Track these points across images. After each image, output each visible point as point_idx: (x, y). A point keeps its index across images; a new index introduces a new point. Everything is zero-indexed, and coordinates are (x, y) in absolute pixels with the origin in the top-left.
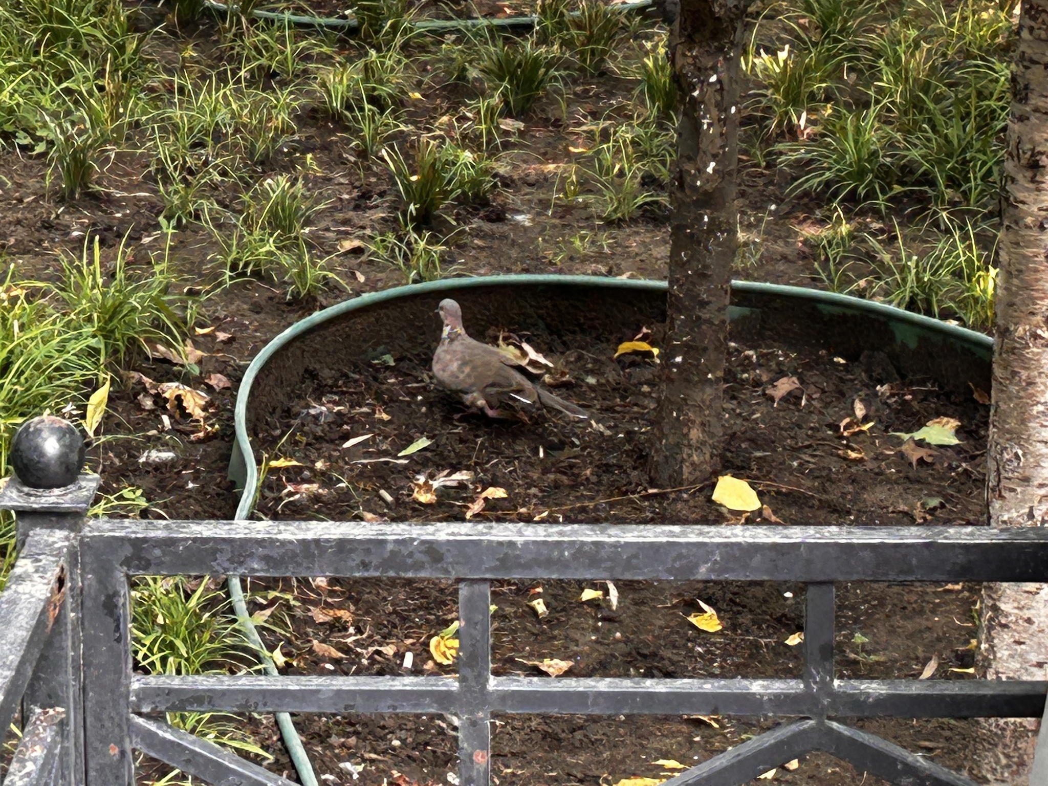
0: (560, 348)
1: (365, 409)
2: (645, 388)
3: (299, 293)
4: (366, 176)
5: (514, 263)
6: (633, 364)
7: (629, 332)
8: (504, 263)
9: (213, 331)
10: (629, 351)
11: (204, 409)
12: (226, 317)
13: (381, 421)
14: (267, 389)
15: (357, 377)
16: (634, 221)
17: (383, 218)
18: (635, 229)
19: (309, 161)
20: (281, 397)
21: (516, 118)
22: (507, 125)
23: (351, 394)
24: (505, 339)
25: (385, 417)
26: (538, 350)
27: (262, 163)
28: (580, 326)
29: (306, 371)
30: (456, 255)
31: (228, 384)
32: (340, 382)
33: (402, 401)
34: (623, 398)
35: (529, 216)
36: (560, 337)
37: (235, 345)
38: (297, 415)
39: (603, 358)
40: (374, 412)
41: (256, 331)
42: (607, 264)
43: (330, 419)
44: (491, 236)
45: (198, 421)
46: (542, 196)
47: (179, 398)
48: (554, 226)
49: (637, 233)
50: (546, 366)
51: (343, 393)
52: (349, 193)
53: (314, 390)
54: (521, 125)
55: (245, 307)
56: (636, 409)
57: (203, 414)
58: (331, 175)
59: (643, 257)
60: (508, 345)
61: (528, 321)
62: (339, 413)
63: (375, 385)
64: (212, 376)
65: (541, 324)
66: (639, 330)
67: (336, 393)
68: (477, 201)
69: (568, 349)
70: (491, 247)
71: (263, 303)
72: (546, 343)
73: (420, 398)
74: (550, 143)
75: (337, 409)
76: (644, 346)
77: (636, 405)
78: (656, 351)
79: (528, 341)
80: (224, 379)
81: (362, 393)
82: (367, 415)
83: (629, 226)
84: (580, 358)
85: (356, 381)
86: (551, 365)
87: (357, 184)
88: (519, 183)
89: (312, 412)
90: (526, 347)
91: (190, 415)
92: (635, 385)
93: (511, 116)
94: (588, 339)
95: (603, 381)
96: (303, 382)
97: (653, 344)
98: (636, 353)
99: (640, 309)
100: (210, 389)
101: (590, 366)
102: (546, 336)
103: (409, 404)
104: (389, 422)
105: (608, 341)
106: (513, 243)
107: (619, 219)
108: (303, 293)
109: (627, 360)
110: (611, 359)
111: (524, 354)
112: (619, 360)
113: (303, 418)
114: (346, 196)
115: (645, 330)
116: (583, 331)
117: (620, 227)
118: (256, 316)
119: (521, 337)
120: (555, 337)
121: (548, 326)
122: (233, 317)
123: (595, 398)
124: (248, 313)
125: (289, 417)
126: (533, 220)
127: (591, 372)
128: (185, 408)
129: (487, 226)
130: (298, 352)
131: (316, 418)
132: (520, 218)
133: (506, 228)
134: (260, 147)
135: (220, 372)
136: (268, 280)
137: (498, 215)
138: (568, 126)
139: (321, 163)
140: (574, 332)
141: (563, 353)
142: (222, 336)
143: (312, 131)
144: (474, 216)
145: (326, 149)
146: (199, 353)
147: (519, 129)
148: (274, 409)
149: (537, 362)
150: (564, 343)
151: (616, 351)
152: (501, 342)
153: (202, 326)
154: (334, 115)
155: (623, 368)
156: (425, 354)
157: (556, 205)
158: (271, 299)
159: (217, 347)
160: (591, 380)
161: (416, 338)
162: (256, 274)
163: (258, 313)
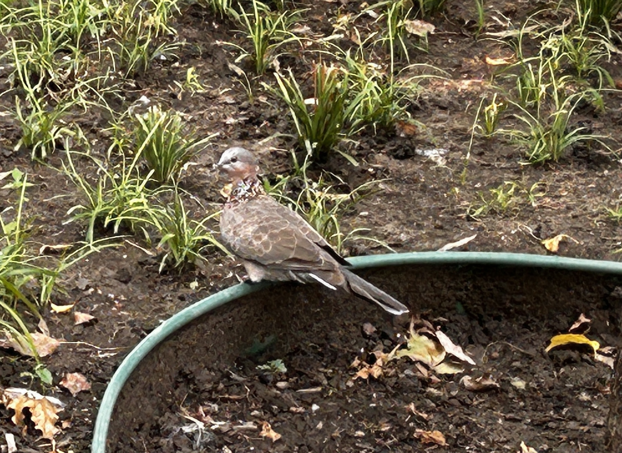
0: (483, 339)
1: (250, 425)
2: (584, 396)
3: (174, 260)
4: (255, 94)
5: (425, 218)
6: (569, 362)
7: (564, 321)
8: (414, 217)
9: (72, 309)
10: (563, 343)
11: (58, 424)
12: (88, 287)
13: (268, 439)
14: (134, 402)
15: (241, 379)
16: (563, 161)
17: (273, 153)
18: (566, 172)
19: (189, 76)
20: (149, 410)
21: (426, 20)
22: (415, 27)
23: (233, 401)
24: (417, 327)
25: (274, 436)
26: (457, 341)
27: (136, 76)
28: (506, 311)
29: (181, 373)
30: (358, 206)
31: (87, 386)
32: (221, 386)
33: (293, 413)
34: (558, 409)
35: (442, 152)
36: (481, 323)
37: (97, 328)
38: (168, 433)
39: (532, 352)
40: (260, 428)
41: (123, 308)
42: (535, 220)
43: (207, 439)
44: (398, 179)
45: (48, 441)
46: (457, 125)
47: (27, 412)
48: (471, 167)
49: (569, 178)
50: (466, 363)
51: (225, 400)
52: (235, 116)
53: (190, 397)
54: (431, 28)
55: (111, 273)
56: (572, 425)
57: (55, 430)
58: (214, 93)
59: (577, 211)
60: (421, 334)
61: (445, 304)
62: (218, 432)
63: (262, 390)
64: (69, 376)
65: (460, 307)
66: (576, 318)
67: (214, 401)
68: (383, 132)
69: (491, 340)
70: (398, 195)
71: (132, 270)
72: (464, 331)
73: (315, 407)
74: (463, 52)
75: (217, 425)
76: (581, 339)
77: (574, 419)
78: (595, 345)
79: (444, 330)
80: (83, 379)
81: (245, 399)
82: (251, 432)
83: (557, 169)
84: (505, 351)
85: (239, 385)
86: (471, 362)
87: (244, 104)
88: (429, 105)
89: (187, 429)
90: (441, 336)
91: (40, 432)
92: (571, 391)
93: (419, 18)
94: (515, 326)
95: (533, 385)
96: (176, 388)
97: (591, 335)
98: (572, 346)
99: (578, 293)
100: (65, 393)
101: (517, 364)
102: (464, 322)
103: (302, 418)
104: (279, 441)
105: (538, 329)
106: (424, 189)
107: (547, 161)
108: (179, 261)
109: (563, 356)
110: (543, 355)
111: (439, 347)
112: (551, 356)
113: (176, 437)
114: (230, 121)
115: (583, 319)
116: (509, 316)
117: (548, 169)
118: (124, 286)
119: (435, 324)
120: (475, 323)
121: (467, 311)
122: (96, 287)
123: (523, 408)
124: (114, 282)
125: (158, 435)
126: (446, 157)
127: (517, 372)
128: (34, 424)
129: (394, 165)
130: (171, 352)
131: (191, 437)
132: (431, 154)
133: (417, 167)
134: (134, 57)
135: (78, 371)
136: (139, 237)
137: (406, 151)
138: (484, 30)
139: (203, 77)
140: (498, 318)
141: (485, 345)
142: (82, 317)
143: (194, 32)
144: (379, 150)
145: (210, 56)
146: (54, 342)
147: (429, 34)
148: (141, 425)
149: (455, 358)
150: (486, 332)
151: (549, 343)
152: (412, 331)
153: (59, 303)
154: (218, 14)
155: (557, 367)
156: (321, 345)
157: (475, 137)
158: (141, 264)
159: (76, 331)
160: (519, 384)
161: (311, 326)
162: (125, 227)
163: (126, 282)
